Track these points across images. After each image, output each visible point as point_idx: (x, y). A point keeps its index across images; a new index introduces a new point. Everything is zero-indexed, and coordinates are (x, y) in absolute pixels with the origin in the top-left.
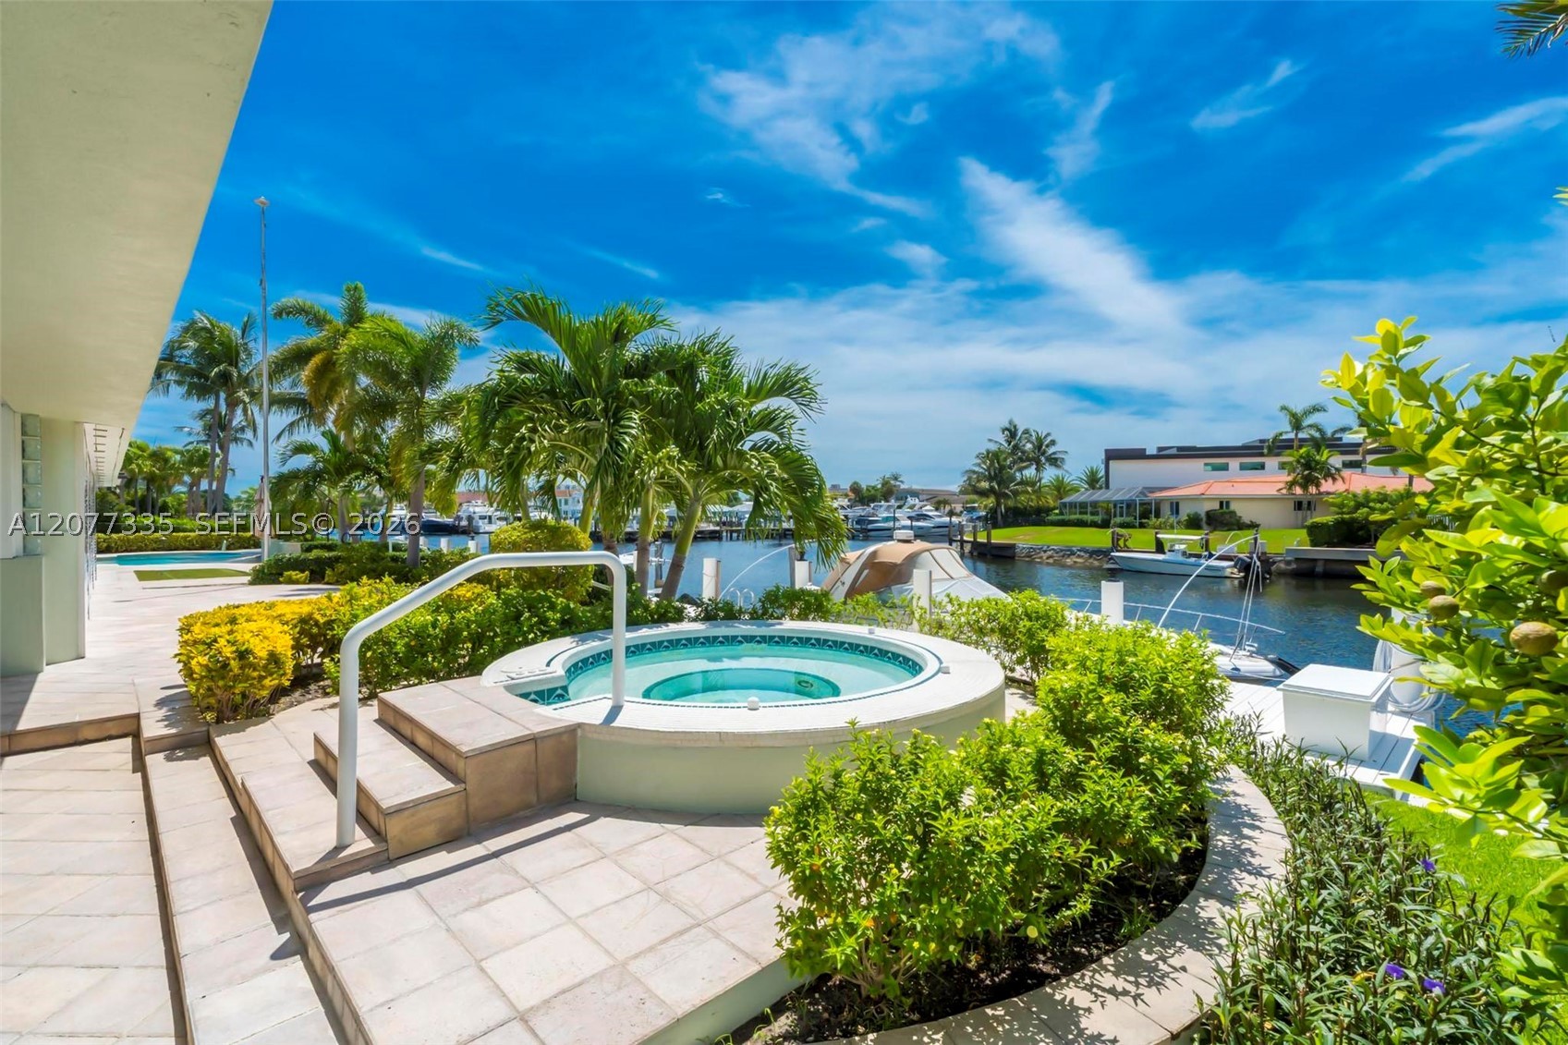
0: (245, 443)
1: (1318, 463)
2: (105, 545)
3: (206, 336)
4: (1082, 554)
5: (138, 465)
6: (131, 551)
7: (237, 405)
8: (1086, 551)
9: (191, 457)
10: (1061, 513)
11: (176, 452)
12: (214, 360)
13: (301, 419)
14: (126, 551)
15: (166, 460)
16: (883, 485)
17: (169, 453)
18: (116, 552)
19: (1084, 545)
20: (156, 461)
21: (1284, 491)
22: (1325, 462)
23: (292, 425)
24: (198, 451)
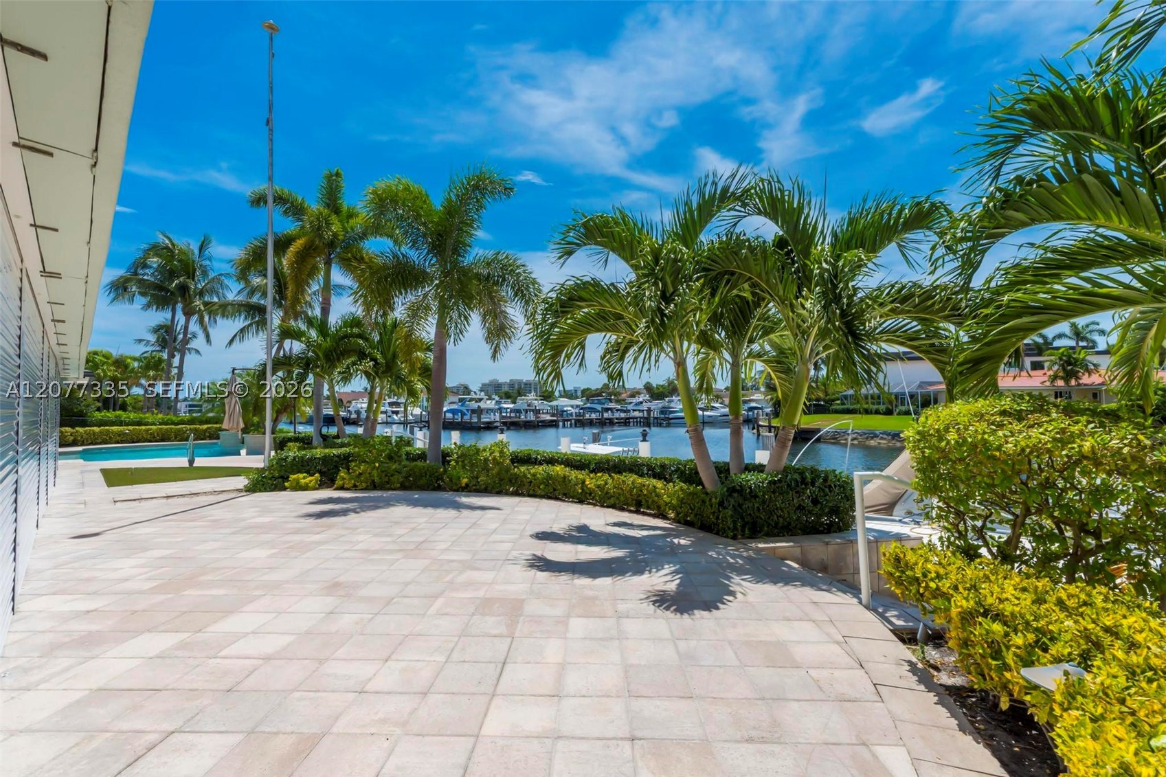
0: (193, 352)
1: (1076, 360)
2: (72, 438)
3: (167, 252)
4: (885, 436)
5: (103, 370)
6: (96, 444)
7: (193, 314)
8: (889, 434)
9: (149, 362)
10: (843, 404)
11: (135, 359)
12: (172, 274)
13: (250, 325)
14: (92, 444)
15: (126, 367)
16: (669, 385)
17: (129, 360)
18: (81, 445)
19: (886, 429)
20: (118, 367)
21: (1048, 384)
22: (1084, 359)
23: (242, 330)
24: (154, 358)
